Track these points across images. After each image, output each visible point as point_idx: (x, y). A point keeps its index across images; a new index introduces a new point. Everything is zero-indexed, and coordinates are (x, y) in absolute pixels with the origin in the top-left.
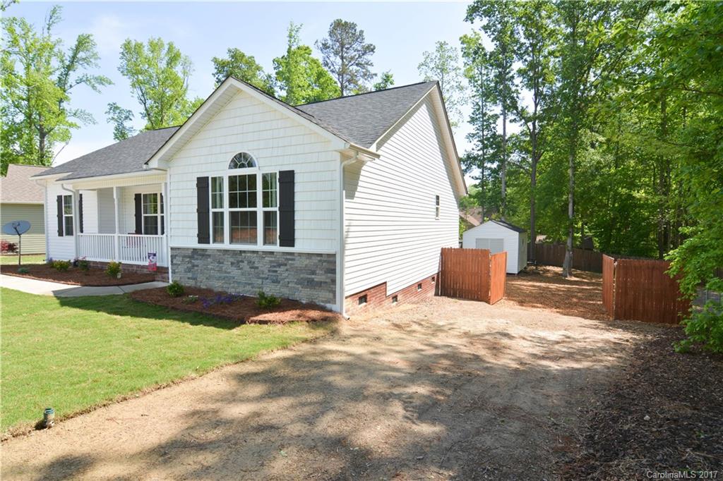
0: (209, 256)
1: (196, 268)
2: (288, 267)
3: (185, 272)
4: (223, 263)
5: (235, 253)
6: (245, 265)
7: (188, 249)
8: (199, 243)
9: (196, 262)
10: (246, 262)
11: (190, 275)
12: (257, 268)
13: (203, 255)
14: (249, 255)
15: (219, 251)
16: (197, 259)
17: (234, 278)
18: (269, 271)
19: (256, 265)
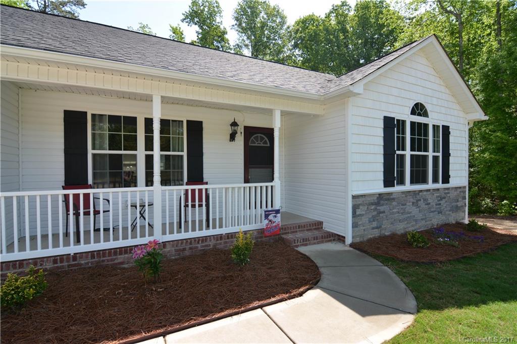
0: (394, 199)
1: (381, 215)
2: (446, 199)
3: (370, 222)
4: (406, 204)
5: (415, 193)
6: (421, 203)
7: (373, 195)
8: (385, 186)
9: (381, 208)
10: (422, 200)
11: (375, 224)
12: (430, 204)
13: (388, 199)
14: (425, 193)
15: (403, 193)
16: (383, 205)
17: (414, 216)
18: (436, 205)
19: (429, 202)
